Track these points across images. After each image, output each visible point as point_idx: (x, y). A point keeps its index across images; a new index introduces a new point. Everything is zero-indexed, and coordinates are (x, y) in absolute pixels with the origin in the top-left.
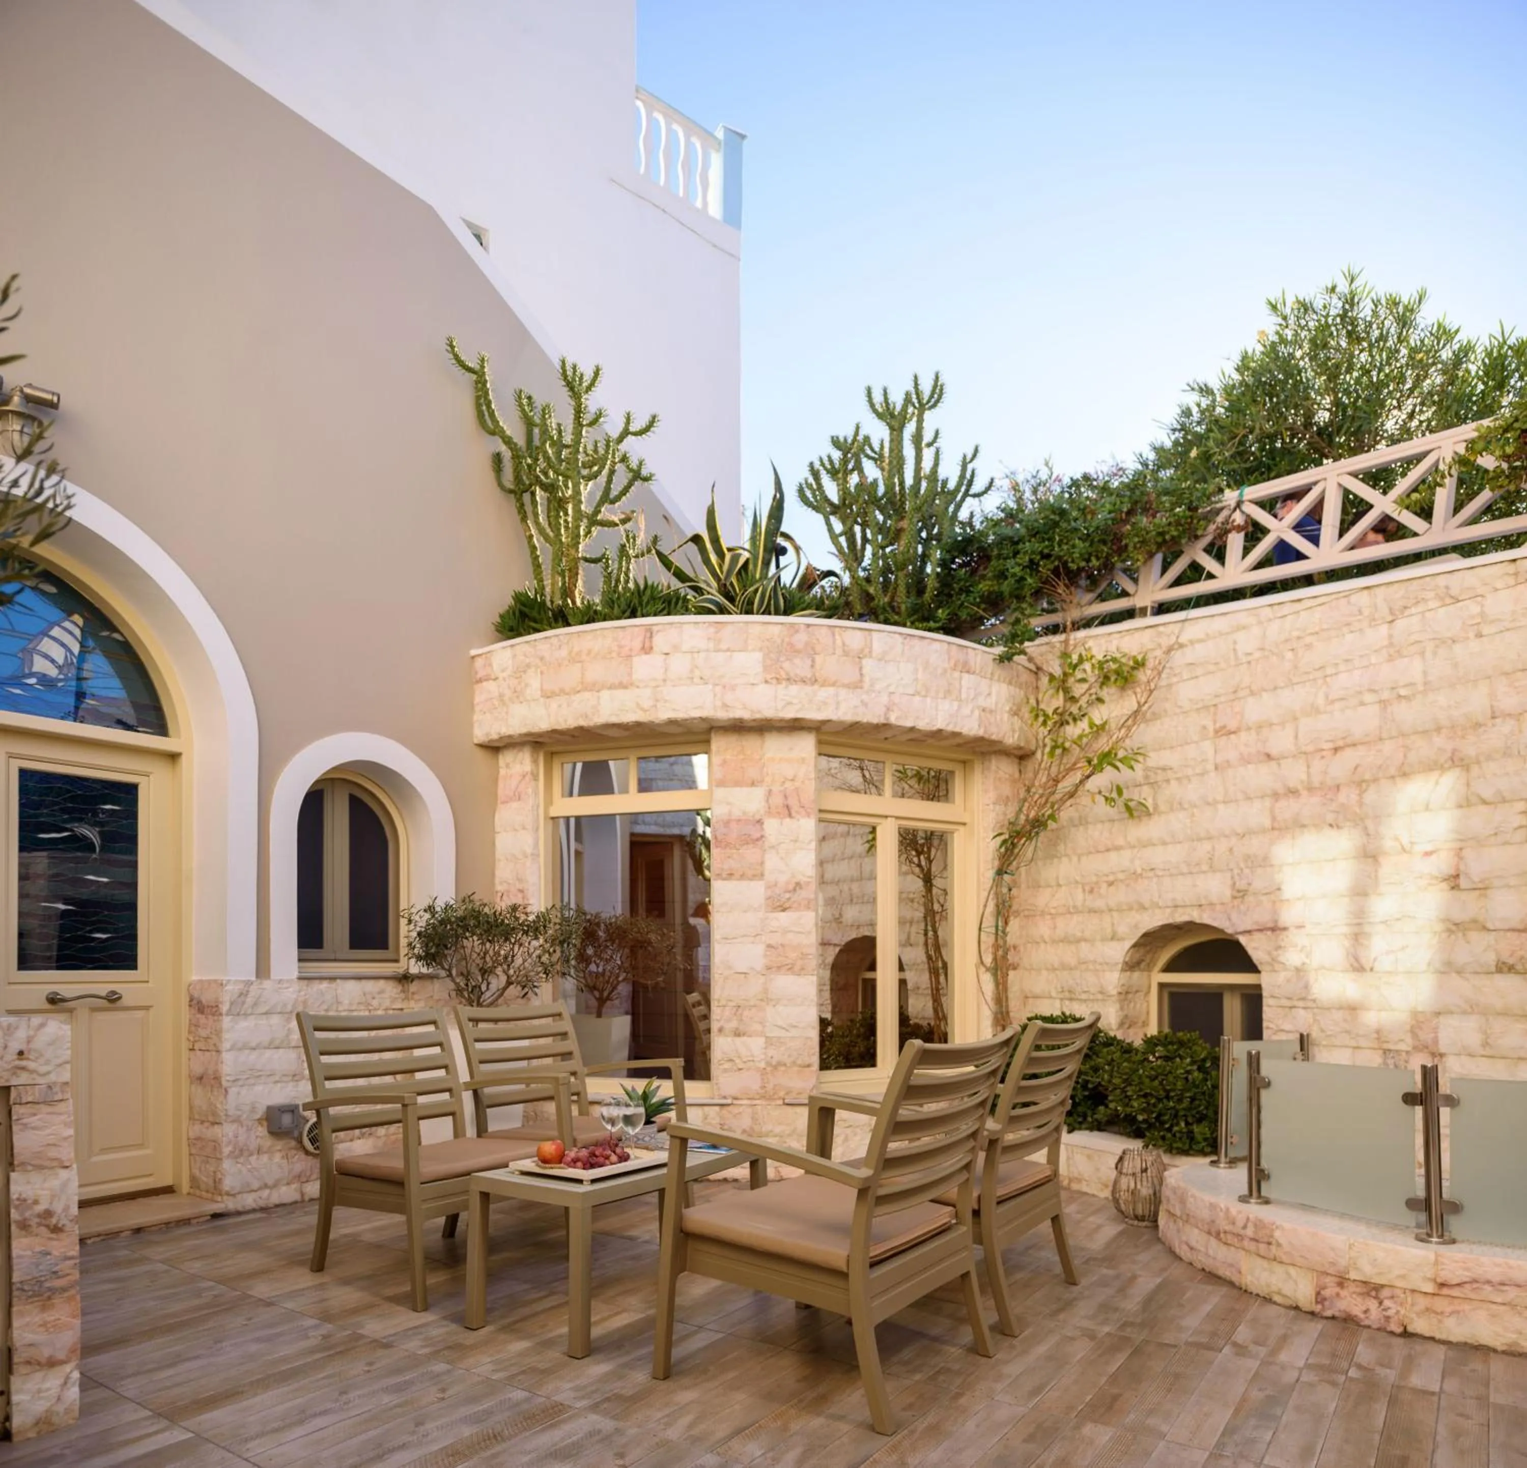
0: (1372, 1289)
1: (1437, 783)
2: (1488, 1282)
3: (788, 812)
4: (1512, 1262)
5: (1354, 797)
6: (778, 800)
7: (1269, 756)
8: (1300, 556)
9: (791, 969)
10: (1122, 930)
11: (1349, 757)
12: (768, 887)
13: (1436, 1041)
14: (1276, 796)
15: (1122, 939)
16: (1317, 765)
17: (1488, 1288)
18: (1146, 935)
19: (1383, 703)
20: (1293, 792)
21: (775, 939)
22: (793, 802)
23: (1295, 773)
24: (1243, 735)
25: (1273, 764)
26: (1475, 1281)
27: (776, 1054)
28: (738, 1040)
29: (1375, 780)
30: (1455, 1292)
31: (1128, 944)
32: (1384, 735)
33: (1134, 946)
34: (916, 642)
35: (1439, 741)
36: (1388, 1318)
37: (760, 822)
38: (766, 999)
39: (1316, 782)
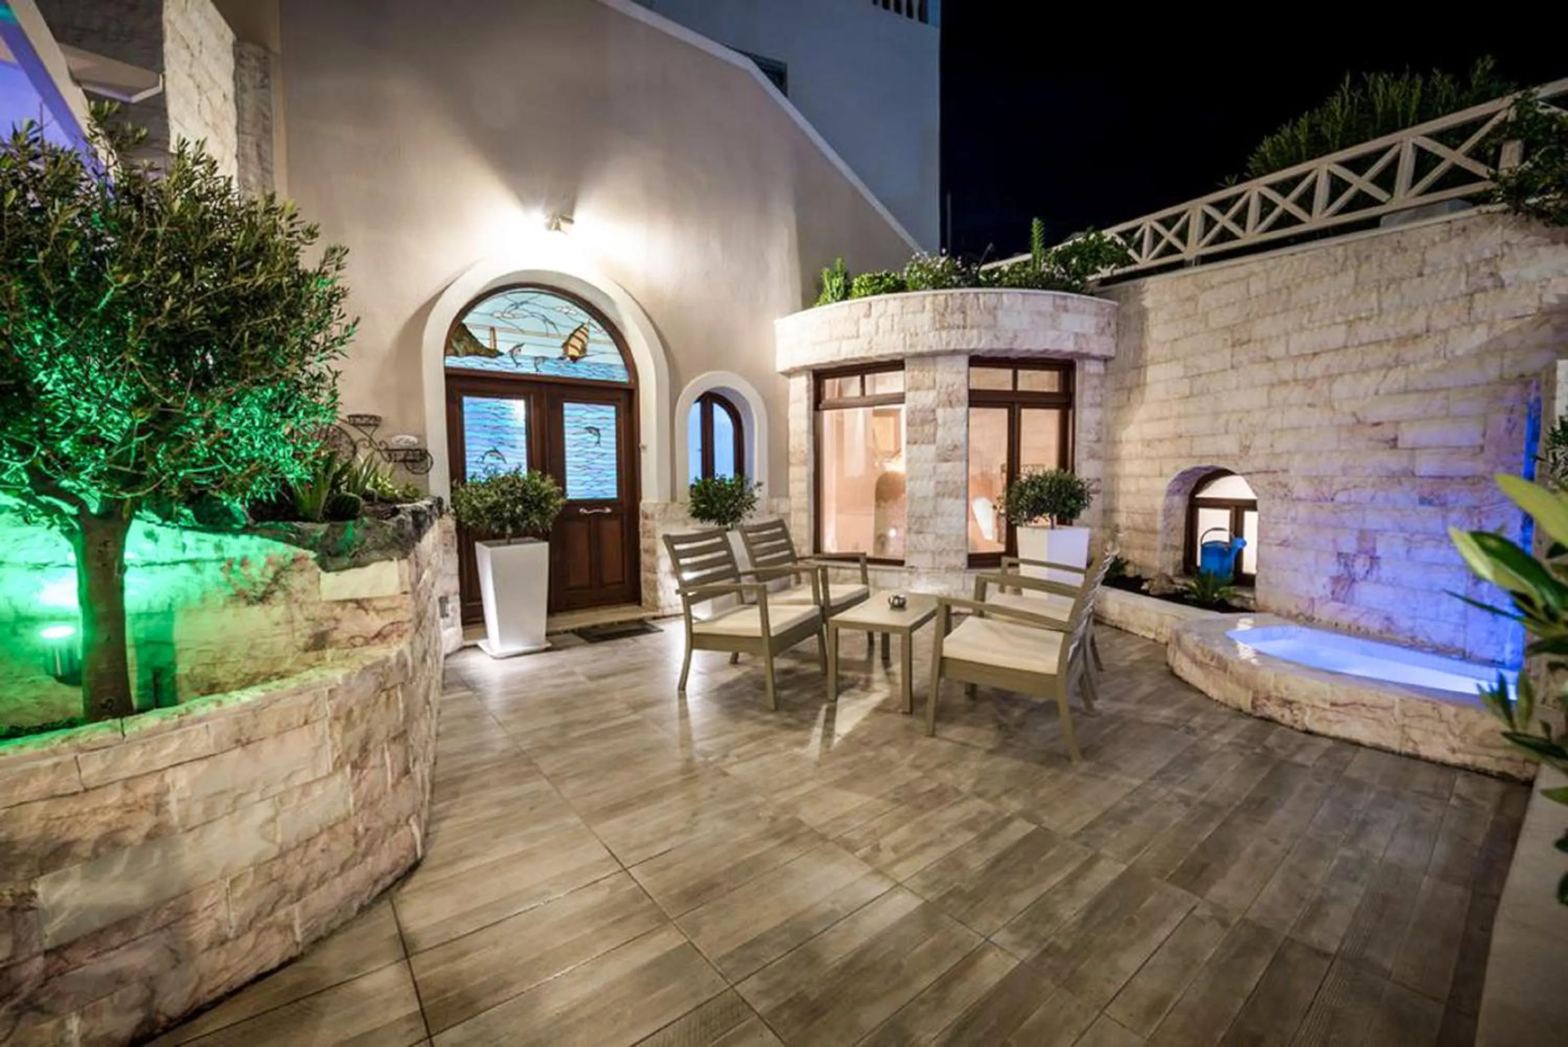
0: (1287, 703)
1: (1385, 376)
2: (1364, 705)
3: (951, 404)
4: (1381, 694)
5: (1325, 387)
6: (944, 397)
7: (1269, 359)
8: (1299, 222)
9: (950, 495)
10: (1166, 470)
11: (1325, 359)
12: (937, 448)
13: (1374, 549)
14: (1272, 385)
15: (1167, 476)
16: (1301, 364)
17: (1363, 709)
18: (1182, 473)
19: (1350, 323)
20: (1284, 383)
21: (942, 478)
22: (954, 399)
23: (1286, 371)
24: (1252, 345)
25: (1272, 364)
26: (1354, 703)
27: (942, 544)
28: (920, 536)
29: (1341, 375)
30: (1342, 709)
31: (1172, 478)
32: (1349, 344)
33: (1175, 480)
34: (1033, 298)
35: (1388, 348)
36: (1296, 721)
37: (934, 411)
38: (936, 513)
39: (1300, 376)
